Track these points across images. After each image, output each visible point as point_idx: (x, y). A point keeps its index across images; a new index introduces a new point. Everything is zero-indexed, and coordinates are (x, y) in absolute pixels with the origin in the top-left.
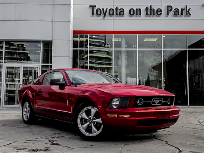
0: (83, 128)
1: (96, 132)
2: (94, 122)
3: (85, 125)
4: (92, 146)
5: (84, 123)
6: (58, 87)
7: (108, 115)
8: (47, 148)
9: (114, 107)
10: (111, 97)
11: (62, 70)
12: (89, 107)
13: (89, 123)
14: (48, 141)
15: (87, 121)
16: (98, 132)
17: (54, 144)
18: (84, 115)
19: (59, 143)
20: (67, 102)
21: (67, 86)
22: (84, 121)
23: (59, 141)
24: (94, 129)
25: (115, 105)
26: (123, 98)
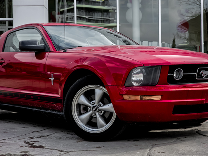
0: (82, 121)
1: (103, 126)
2: (101, 110)
3: (85, 116)
4: (99, 147)
5: (82, 112)
6: (33, 54)
7: (126, 97)
8: (25, 152)
9: (135, 84)
10: (130, 66)
11: (38, 25)
12: (91, 86)
13: (91, 112)
14: (23, 143)
15: (89, 109)
16: (106, 127)
17: (35, 147)
18: (83, 99)
19: (43, 145)
20: (52, 79)
21: (49, 51)
22: (82, 109)
23: (42, 142)
24: (100, 121)
25: (136, 81)
26: (150, 68)
